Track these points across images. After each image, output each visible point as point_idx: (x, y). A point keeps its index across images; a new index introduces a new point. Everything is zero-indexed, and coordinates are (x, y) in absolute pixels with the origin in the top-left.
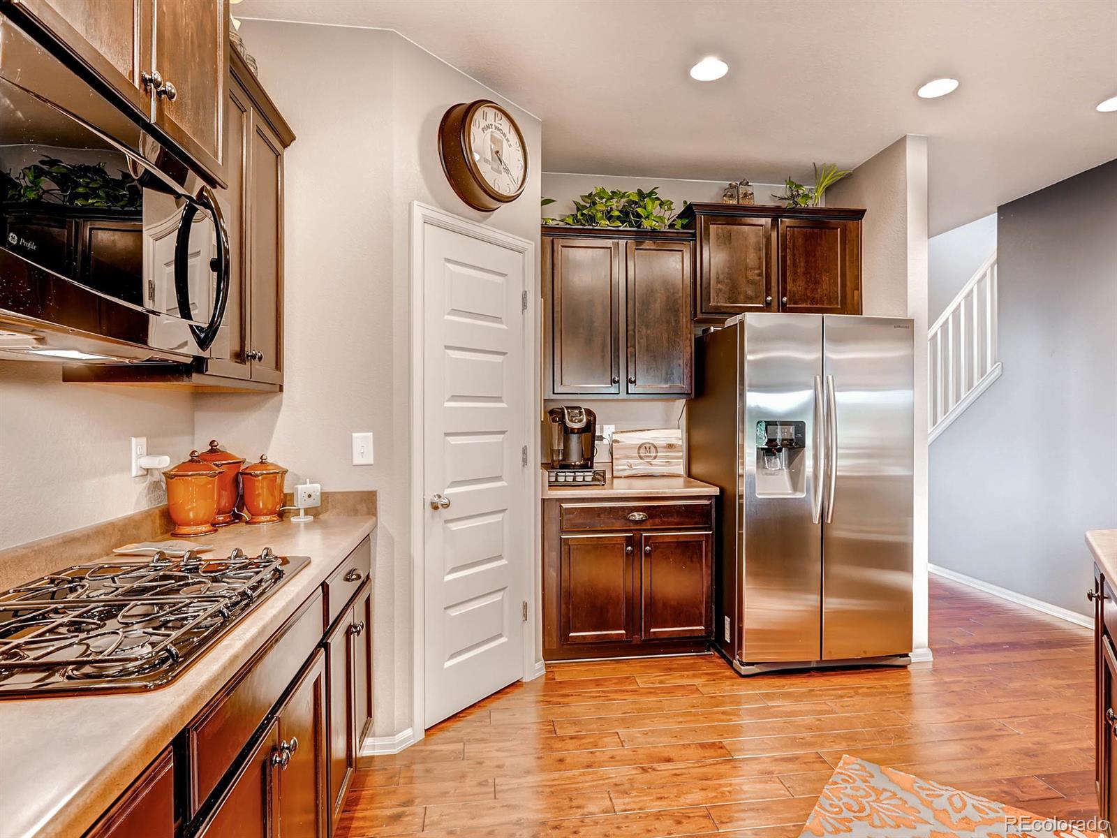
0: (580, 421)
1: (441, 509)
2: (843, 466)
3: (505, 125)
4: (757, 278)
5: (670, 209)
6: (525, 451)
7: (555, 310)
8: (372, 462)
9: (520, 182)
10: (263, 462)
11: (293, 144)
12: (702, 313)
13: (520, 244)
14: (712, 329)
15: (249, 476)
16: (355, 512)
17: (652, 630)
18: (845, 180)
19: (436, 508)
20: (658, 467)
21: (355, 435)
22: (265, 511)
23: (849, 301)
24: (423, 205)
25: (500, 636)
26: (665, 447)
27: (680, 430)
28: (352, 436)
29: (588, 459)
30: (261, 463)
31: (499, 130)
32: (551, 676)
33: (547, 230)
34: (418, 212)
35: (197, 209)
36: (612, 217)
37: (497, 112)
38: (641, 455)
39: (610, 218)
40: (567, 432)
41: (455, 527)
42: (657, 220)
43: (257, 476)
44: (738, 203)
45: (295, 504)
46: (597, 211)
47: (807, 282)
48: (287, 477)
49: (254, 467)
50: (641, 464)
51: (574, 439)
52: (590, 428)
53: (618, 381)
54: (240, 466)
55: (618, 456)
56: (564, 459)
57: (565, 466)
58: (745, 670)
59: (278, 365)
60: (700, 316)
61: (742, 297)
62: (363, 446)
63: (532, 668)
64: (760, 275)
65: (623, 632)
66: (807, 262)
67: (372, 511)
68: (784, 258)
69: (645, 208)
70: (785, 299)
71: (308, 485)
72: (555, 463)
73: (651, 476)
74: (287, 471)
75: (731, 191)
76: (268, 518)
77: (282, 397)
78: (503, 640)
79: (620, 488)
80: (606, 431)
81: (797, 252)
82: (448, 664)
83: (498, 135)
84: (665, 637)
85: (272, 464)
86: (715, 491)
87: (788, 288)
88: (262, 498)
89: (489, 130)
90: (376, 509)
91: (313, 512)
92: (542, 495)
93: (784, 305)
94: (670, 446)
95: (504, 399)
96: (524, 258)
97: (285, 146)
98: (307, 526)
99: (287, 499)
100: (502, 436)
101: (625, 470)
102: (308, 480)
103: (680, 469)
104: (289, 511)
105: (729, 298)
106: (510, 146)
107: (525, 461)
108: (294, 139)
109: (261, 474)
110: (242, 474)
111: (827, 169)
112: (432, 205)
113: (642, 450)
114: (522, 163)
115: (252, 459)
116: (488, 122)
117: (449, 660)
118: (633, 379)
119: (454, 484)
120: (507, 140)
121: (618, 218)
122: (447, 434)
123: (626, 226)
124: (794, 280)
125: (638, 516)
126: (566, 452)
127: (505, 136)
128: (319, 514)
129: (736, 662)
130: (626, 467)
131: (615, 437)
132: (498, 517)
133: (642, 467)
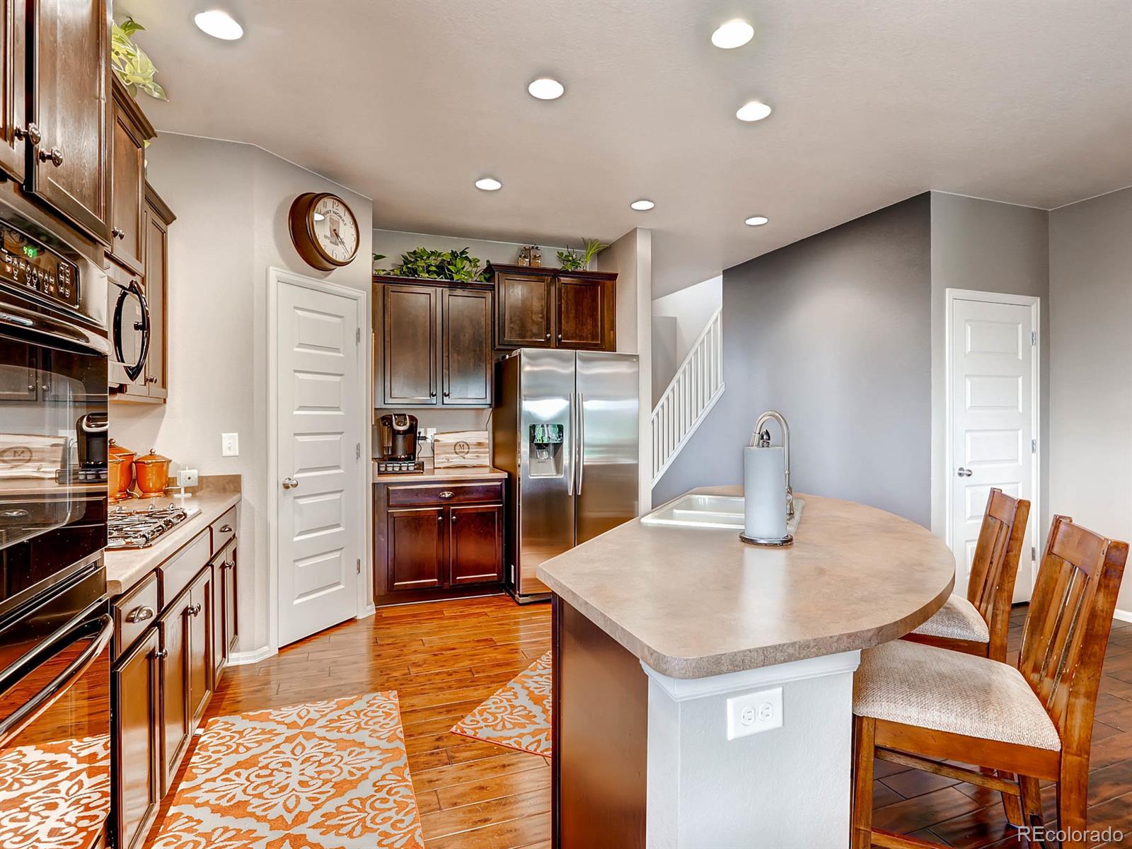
0: (404, 425)
1: (291, 488)
2: (588, 459)
3: (341, 210)
4: (540, 320)
5: (476, 266)
6: (358, 447)
7: (386, 340)
8: (237, 454)
9: (353, 251)
10: (152, 454)
11: (174, 222)
12: (499, 344)
13: (354, 293)
14: (507, 357)
15: (143, 464)
16: (224, 490)
17: (458, 578)
18: (604, 251)
19: (286, 487)
20: (469, 460)
21: (224, 435)
22: (154, 490)
23: (606, 338)
24: (275, 268)
25: (338, 584)
26: (475, 445)
27: (487, 432)
28: (221, 436)
29: (411, 454)
30: (151, 455)
31: (336, 213)
32: (379, 614)
33: (376, 279)
34: (274, 273)
35: (127, 294)
36: (430, 271)
37: (335, 201)
38: (457, 451)
39: (428, 272)
40: (395, 433)
41: (302, 502)
42: (466, 274)
43: (148, 464)
44: (530, 265)
45: (178, 484)
46: (418, 266)
47: (576, 324)
48: (171, 465)
49: (144, 458)
50: (456, 458)
51: (400, 439)
52: (413, 429)
53: (436, 395)
54: (133, 458)
55: (438, 452)
56: (392, 454)
57: (393, 459)
58: (522, 600)
59: (164, 385)
60: (497, 347)
61: (529, 334)
62: (230, 443)
63: (365, 609)
64: (542, 318)
65: (436, 580)
66: (576, 310)
67: (238, 490)
68: (560, 306)
69: (455, 266)
70: (560, 336)
71: (187, 471)
72: (386, 457)
73: (465, 467)
74: (171, 461)
75: (525, 253)
76: (157, 494)
77: (165, 408)
78: (341, 587)
79: (440, 475)
80: (428, 432)
81: (569, 302)
82: (296, 602)
83: (335, 217)
84: (468, 582)
85: (159, 456)
86: (505, 475)
87: (563, 328)
88: (152, 480)
89: (328, 215)
90: (241, 488)
91: (191, 490)
92: (373, 480)
93: (559, 340)
94: (480, 444)
95: (342, 408)
96: (357, 304)
97: (168, 223)
98: (186, 499)
99: (172, 481)
100: (340, 436)
101: (443, 462)
102: (187, 468)
103: (487, 461)
104: (172, 490)
105: (520, 334)
106: (345, 224)
107: (358, 455)
108: (174, 218)
109: (152, 463)
110: (135, 463)
111: (593, 242)
112: (285, 269)
113: (458, 447)
114: (355, 236)
115: (140, 452)
116: (328, 209)
117: (297, 598)
118: (447, 393)
119: (302, 470)
120: (343, 220)
121: (435, 272)
122: (295, 434)
123: (442, 278)
124: (567, 323)
125: (447, 495)
126: (394, 449)
127: (341, 217)
128: (196, 492)
129: (517, 596)
130: (445, 460)
131: (437, 437)
132: (337, 496)
133: (457, 460)
